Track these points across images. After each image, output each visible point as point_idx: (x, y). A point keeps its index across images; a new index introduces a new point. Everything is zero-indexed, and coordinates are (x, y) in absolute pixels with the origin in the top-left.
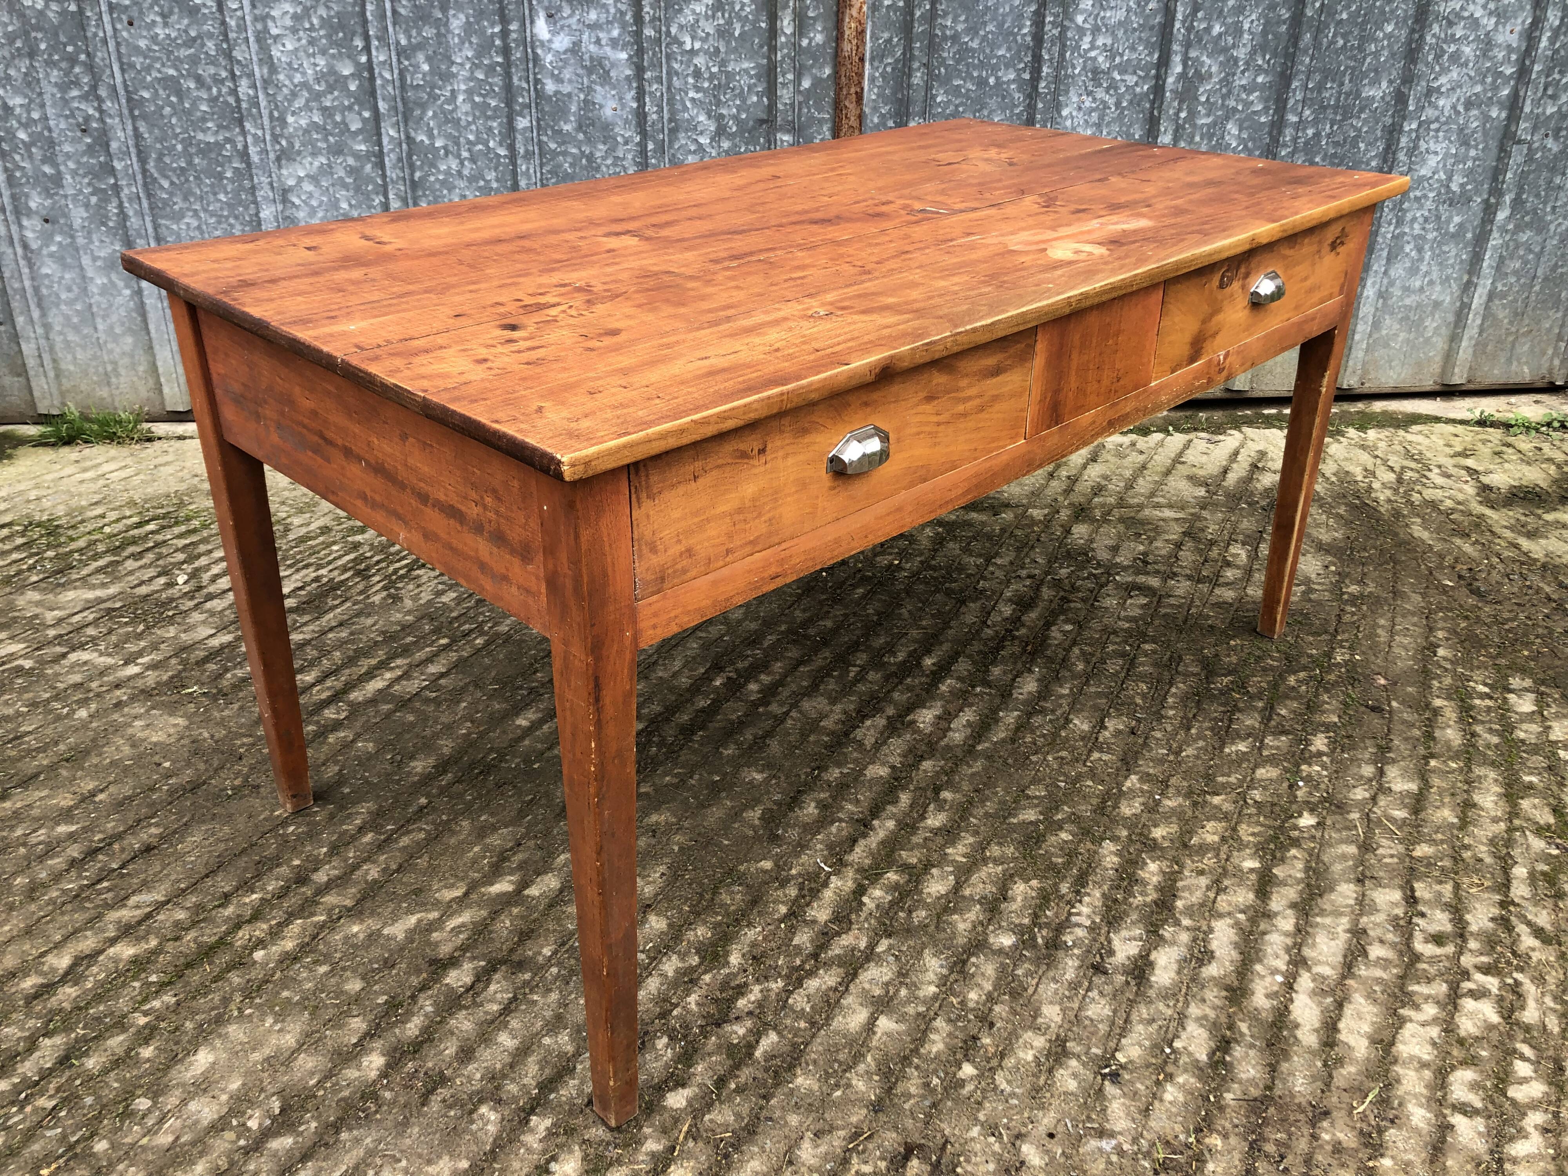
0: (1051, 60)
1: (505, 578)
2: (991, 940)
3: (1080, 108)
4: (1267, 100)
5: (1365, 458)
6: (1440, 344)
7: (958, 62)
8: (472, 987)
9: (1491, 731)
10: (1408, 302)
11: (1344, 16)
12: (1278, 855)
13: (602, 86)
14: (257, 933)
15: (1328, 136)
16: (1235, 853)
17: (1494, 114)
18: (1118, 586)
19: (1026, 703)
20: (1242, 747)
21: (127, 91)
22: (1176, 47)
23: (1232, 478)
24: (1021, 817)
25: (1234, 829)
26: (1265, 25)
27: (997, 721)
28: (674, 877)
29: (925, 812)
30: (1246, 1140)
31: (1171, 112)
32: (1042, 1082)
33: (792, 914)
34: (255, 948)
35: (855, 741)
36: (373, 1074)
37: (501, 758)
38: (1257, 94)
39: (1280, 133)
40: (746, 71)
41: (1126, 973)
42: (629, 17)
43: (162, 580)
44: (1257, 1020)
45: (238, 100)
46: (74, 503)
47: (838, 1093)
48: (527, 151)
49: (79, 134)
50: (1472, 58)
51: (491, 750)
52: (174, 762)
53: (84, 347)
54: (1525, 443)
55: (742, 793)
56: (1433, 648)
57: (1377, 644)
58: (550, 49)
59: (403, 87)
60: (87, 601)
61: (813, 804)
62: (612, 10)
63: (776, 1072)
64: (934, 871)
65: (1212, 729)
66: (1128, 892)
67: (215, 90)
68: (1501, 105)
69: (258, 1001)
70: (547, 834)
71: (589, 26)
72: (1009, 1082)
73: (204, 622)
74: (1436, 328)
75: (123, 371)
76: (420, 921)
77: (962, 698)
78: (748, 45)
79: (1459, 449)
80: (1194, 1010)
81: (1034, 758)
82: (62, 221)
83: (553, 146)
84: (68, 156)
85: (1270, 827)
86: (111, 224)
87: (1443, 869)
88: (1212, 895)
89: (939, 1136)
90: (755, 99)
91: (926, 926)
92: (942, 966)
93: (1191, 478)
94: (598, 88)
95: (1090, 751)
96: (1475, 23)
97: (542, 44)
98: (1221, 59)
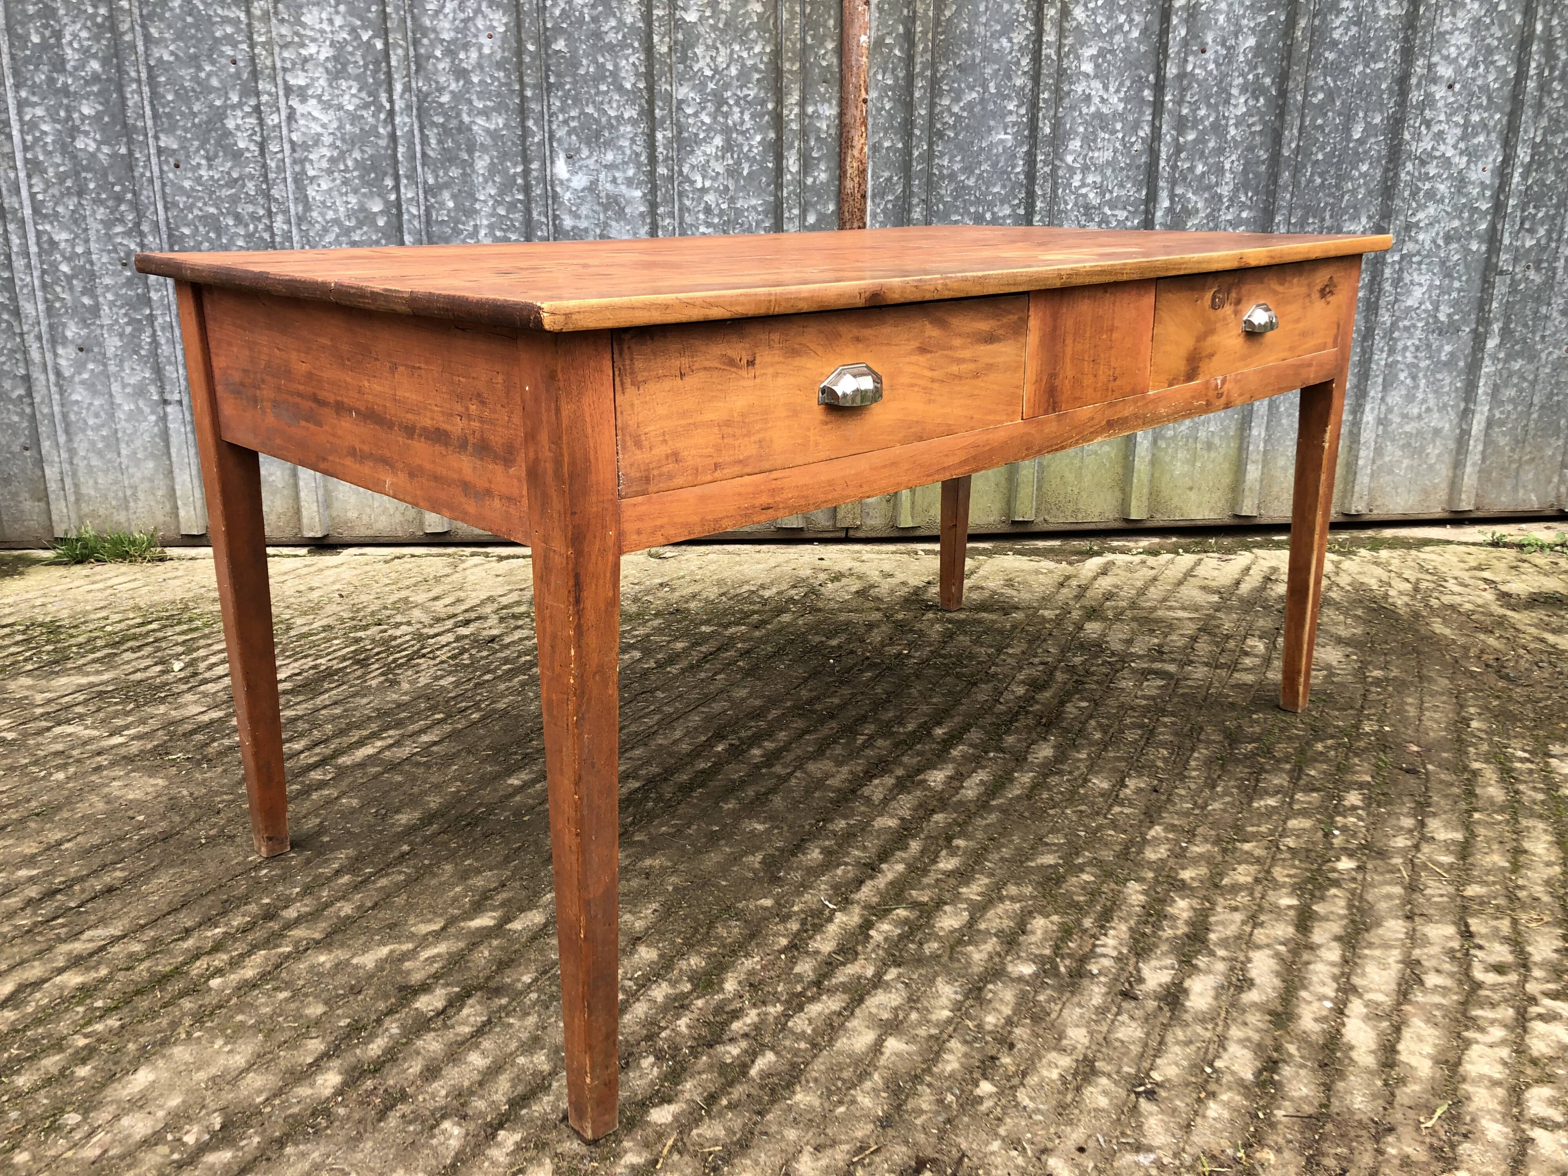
0: (1044, 195)
1: (488, 493)
2: (1010, 968)
5: (1379, 572)
6: (1444, 471)
7: (955, 199)
8: (443, 1011)
9: (1535, 789)
10: (1407, 428)
11: (1320, 157)
12: (1317, 893)
13: (617, 221)
14: (216, 963)
16: (1271, 892)
17: (1474, 246)
18: (1134, 671)
19: (1042, 765)
20: (1272, 802)
21: (169, 228)
22: (1162, 184)
23: (1245, 588)
24: (1039, 861)
25: (1268, 872)
26: (1245, 165)
27: (1011, 780)
28: (667, 912)
29: (937, 856)
30: (1302, 1155)
32: (1069, 1098)
33: (793, 947)
34: (212, 976)
35: (862, 796)
36: (328, 1092)
37: (490, 811)
38: (1243, 228)
40: (754, 208)
41: (1157, 998)
42: (643, 158)
43: (158, 668)
44: (1306, 1042)
45: (273, 235)
46: (78, 609)
47: (842, 1109)
49: (120, 267)
50: (1447, 195)
51: (480, 805)
52: (148, 816)
53: (106, 472)
54: (1541, 559)
55: (742, 841)
56: (1466, 721)
57: (1408, 718)
58: (568, 188)
59: (428, 222)
60: (79, 685)
61: (817, 851)
62: (628, 152)
63: (773, 1090)
64: (947, 908)
65: (1238, 787)
66: (1158, 927)
67: (251, 227)
68: (1480, 239)
69: (209, 1024)
70: (533, 877)
71: (606, 166)
72: (1031, 1099)
73: (195, 702)
74: (1439, 455)
75: (141, 495)
76: (392, 952)
77: (976, 762)
78: (756, 183)
79: (1474, 564)
80: (1235, 1032)
81: (1051, 812)
82: (96, 350)
84: (107, 288)
85: (1306, 870)
86: (143, 352)
87: (1498, 907)
88: (1248, 929)
89: (954, 1151)
91: (939, 956)
92: (956, 993)
93: (1204, 588)
94: (613, 223)
95: (1111, 807)
96: (1447, 162)
97: (562, 183)
98: (1206, 195)
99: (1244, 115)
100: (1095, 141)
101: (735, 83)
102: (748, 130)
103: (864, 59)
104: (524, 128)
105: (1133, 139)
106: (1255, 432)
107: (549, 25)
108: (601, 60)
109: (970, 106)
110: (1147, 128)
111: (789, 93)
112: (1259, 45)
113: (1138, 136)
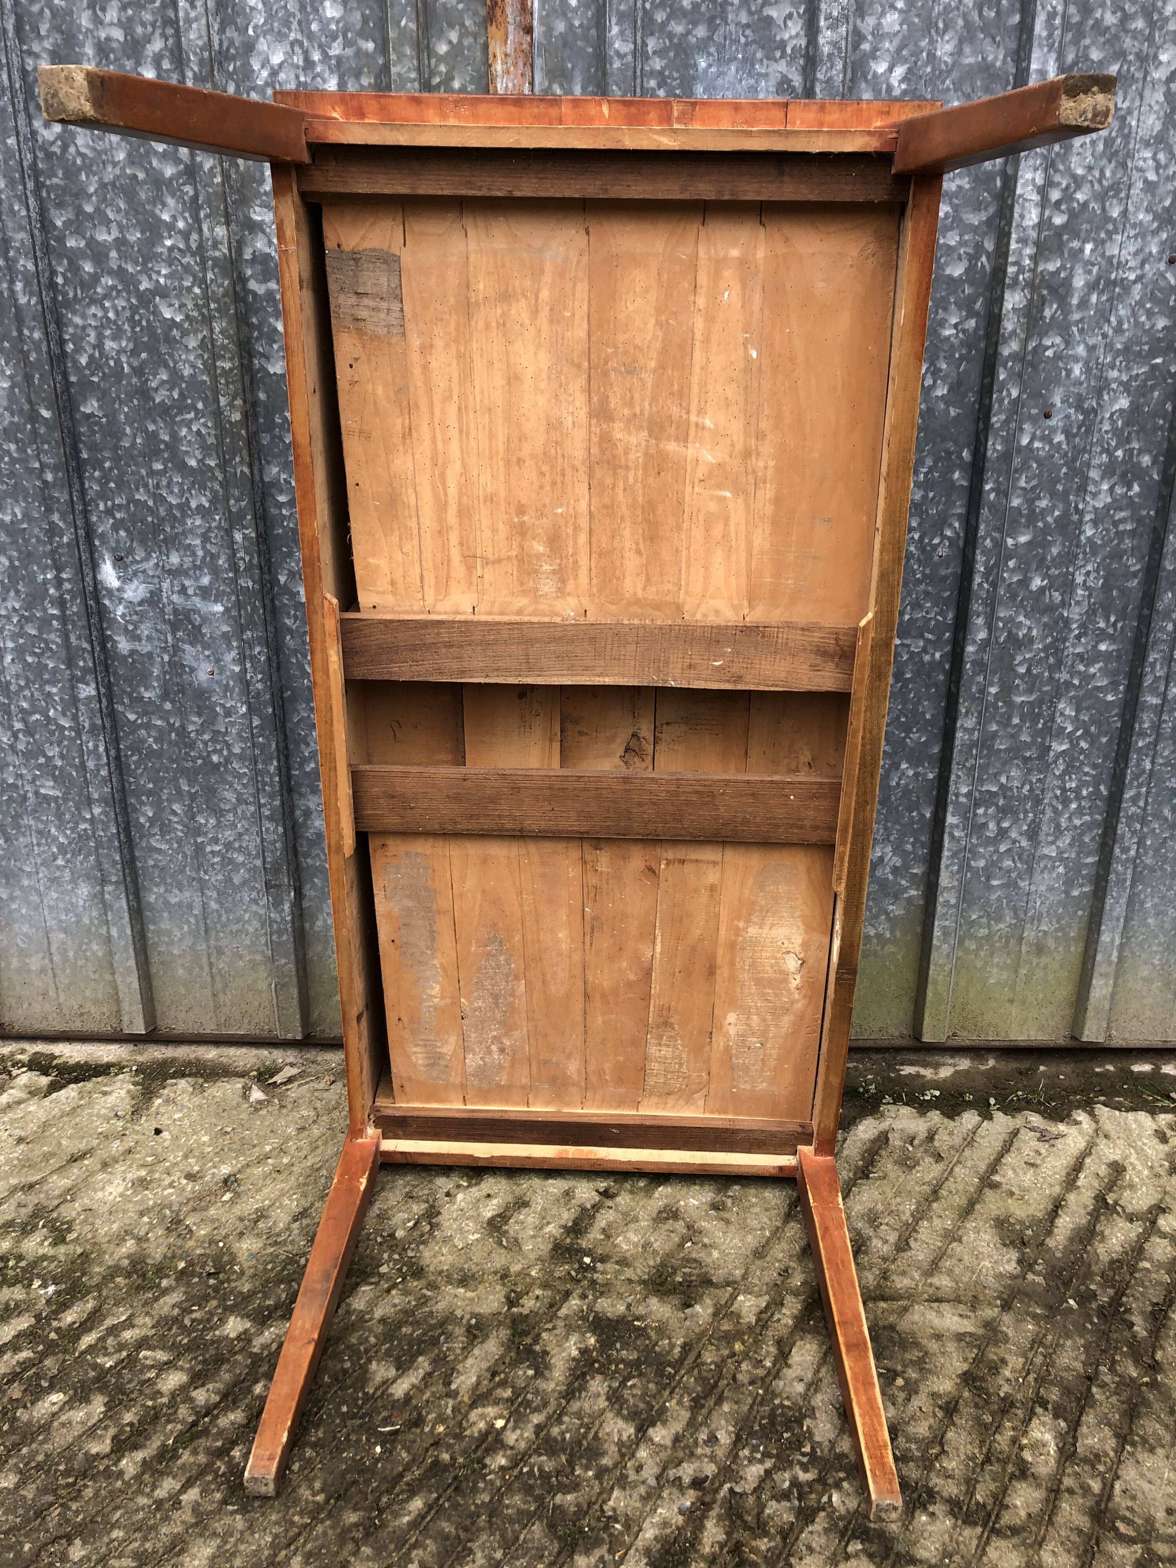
4: (1113, 674)
13: (191, 644)
22: (977, 606)
23: (1064, 1228)
26: (1106, 578)
31: (973, 688)
38: (1100, 665)
39: (1134, 717)
42: (221, 562)
48: (93, 725)
58: (121, 599)
62: (200, 553)
71: (169, 572)
83: (132, 717)
93: (1001, 1225)
94: (187, 647)
97: (110, 592)
98: (1046, 620)
99: (1107, 507)
104: (51, 524)
105: (936, 541)
106: (1105, 938)
107: (73, 379)
108: (151, 427)
110: (957, 524)
112: (1135, 408)
113: (943, 537)
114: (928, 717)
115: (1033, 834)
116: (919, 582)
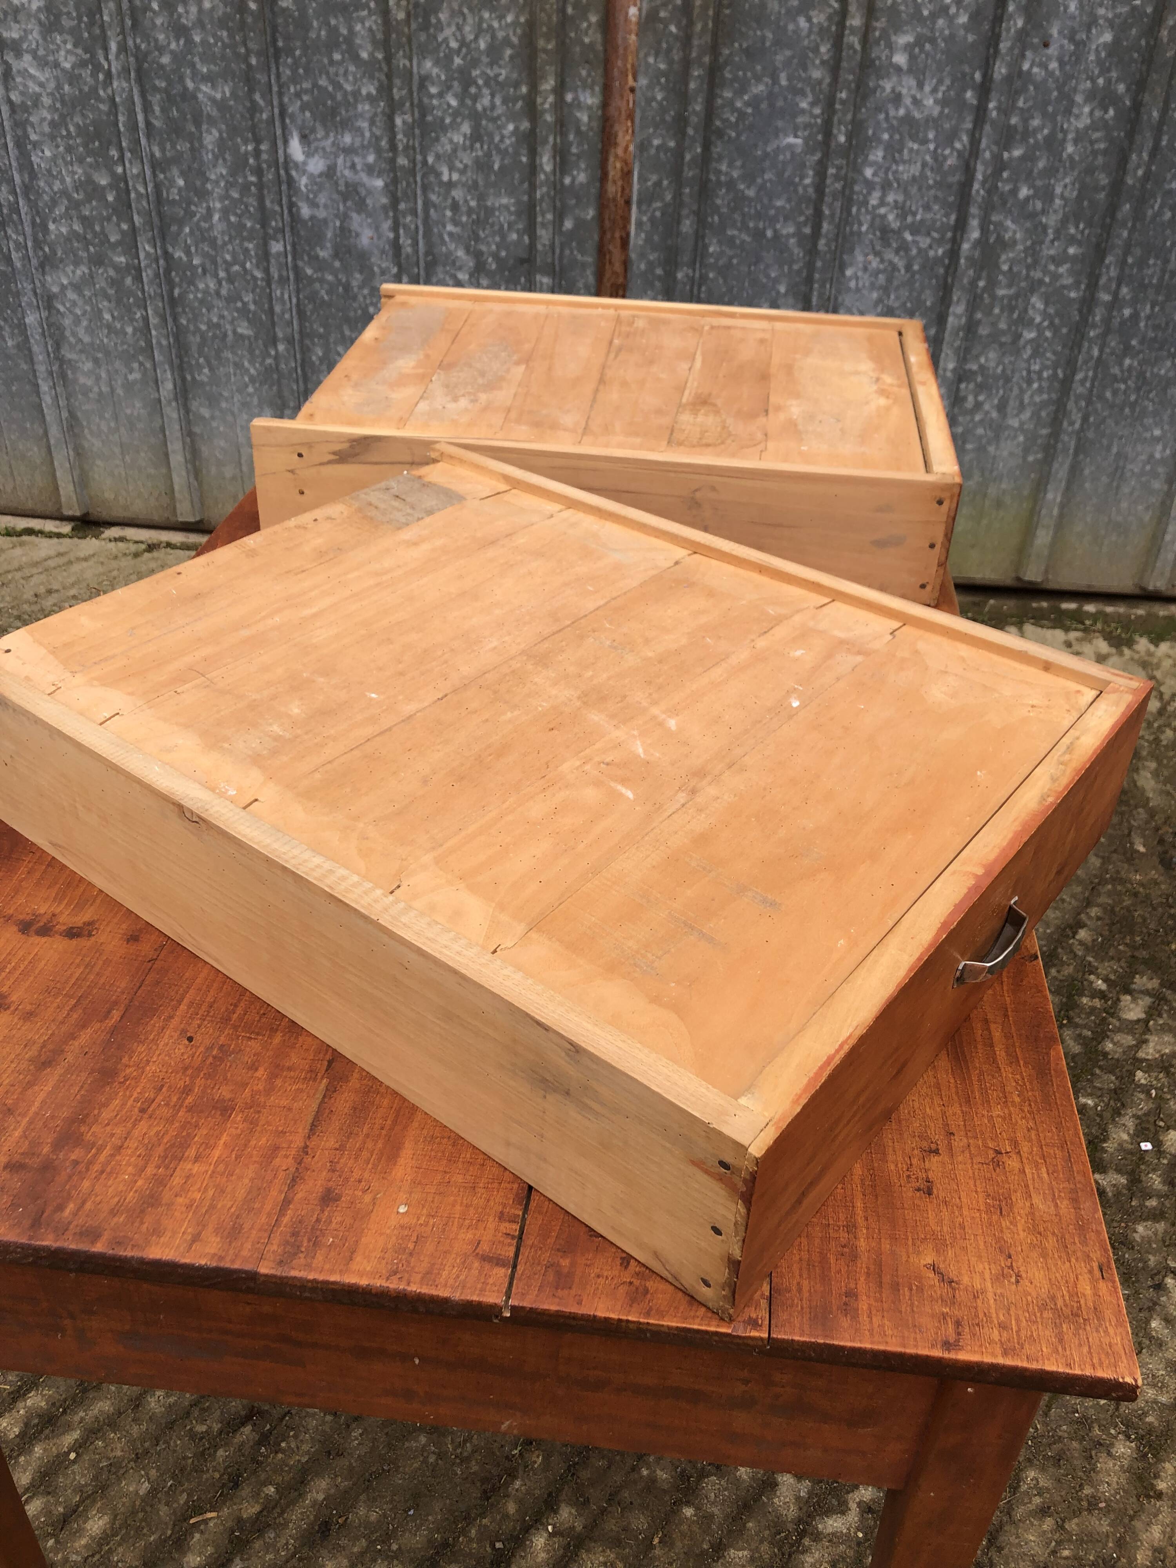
0: (832, 215)
3: (865, 269)
4: (1078, 274)
7: (733, 210)
13: (359, 213)
15: (1148, 318)
22: (974, 210)
26: (1080, 191)
31: (965, 281)
38: (1067, 266)
39: (1090, 311)
40: (507, 207)
42: (383, 143)
48: (281, 277)
56: (1076, 927)
58: (304, 172)
59: (159, 201)
62: (367, 134)
71: (343, 150)
78: (508, 180)
83: (309, 272)
90: (514, 236)
94: (354, 215)
97: (296, 165)
98: (1028, 224)
99: (1087, 128)
100: (900, 152)
101: (485, 59)
102: (499, 117)
103: (633, 37)
104: (253, 102)
106: (1050, 496)
108: (333, 22)
109: (755, 102)
110: (965, 138)
111: (544, 77)
112: (1116, 41)
113: (953, 148)
114: (928, 303)
115: (1002, 407)
116: (930, 188)
